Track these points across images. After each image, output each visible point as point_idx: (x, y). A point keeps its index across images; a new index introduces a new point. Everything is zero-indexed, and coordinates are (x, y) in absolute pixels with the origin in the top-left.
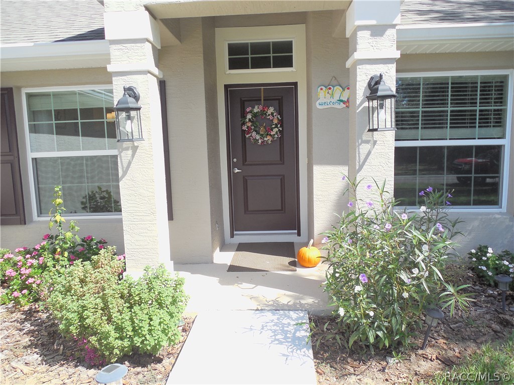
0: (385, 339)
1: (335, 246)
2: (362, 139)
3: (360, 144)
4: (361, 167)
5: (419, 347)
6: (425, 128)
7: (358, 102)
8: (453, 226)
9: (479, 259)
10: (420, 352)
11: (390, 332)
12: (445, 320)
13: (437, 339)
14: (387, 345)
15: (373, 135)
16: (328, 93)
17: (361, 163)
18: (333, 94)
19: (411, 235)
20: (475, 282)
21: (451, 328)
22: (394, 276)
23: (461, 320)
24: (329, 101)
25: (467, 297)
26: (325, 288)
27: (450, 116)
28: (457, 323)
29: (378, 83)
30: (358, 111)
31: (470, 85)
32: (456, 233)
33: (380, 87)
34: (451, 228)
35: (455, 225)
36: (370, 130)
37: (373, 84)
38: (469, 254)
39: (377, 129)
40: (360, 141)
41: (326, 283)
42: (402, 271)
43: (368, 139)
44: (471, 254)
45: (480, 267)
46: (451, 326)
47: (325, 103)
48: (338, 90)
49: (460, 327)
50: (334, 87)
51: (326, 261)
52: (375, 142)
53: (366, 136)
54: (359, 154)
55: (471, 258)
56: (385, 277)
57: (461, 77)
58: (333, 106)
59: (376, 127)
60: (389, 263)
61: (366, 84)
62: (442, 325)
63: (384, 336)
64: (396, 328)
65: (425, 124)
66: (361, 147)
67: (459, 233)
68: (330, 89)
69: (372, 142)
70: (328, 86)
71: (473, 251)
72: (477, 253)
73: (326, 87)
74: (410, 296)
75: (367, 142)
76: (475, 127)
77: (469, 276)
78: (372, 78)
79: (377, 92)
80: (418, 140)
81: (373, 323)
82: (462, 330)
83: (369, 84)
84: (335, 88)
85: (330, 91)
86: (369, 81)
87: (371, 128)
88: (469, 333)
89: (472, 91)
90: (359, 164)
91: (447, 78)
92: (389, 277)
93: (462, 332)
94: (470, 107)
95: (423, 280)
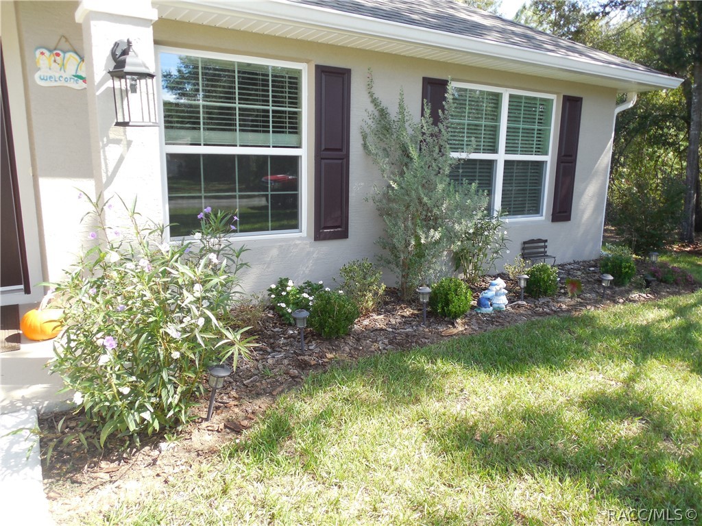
0: (153, 420)
1: (70, 301)
2: (108, 137)
3: (106, 145)
4: (110, 180)
5: (203, 419)
6: (208, 129)
7: (97, 79)
8: (238, 257)
9: (278, 295)
10: (204, 424)
11: (160, 409)
12: (238, 377)
13: (227, 403)
14: (157, 427)
15: (125, 132)
16: (55, 61)
17: (109, 174)
18: (63, 65)
19: (176, 273)
20: (276, 323)
21: (244, 385)
22: (158, 332)
23: (257, 372)
24: (57, 75)
25: (248, 342)
26: (52, 368)
27: (239, 116)
28: (251, 377)
29: (125, 53)
30: (98, 93)
31: (261, 77)
32: (242, 265)
33: (129, 59)
34: (234, 258)
35: (239, 255)
36: (118, 124)
37: (118, 53)
38: (269, 290)
39: (128, 123)
40: (105, 139)
41: (55, 359)
42: (169, 323)
43: (117, 137)
44: (271, 290)
45: (279, 305)
46: (245, 382)
47: (51, 77)
48: (72, 58)
49: (255, 381)
50: (65, 52)
51: (59, 326)
52: (129, 143)
53: (115, 132)
54: (105, 159)
55: (270, 295)
56: (145, 335)
57: (249, 65)
58: (66, 84)
59: (127, 120)
60: (148, 315)
61: (108, 52)
62: (234, 384)
63: (152, 417)
64: (167, 402)
65: (208, 124)
66: (107, 148)
67: (246, 264)
68: (58, 55)
69: (124, 142)
70: (55, 49)
71: (273, 286)
72: (277, 289)
73: (50, 51)
74: (182, 355)
75: (118, 142)
76: (268, 132)
77: (270, 317)
78: (117, 45)
79: (124, 67)
80: (200, 145)
81: (132, 403)
82: (257, 384)
83: (113, 54)
84: (68, 55)
85: (57, 58)
86: (113, 48)
87: (120, 120)
88: (265, 386)
89: (263, 85)
90: (107, 175)
91: (232, 63)
92: (152, 335)
93: (257, 386)
94: (262, 105)
95: (196, 332)
